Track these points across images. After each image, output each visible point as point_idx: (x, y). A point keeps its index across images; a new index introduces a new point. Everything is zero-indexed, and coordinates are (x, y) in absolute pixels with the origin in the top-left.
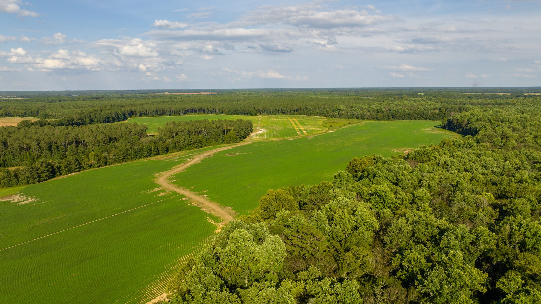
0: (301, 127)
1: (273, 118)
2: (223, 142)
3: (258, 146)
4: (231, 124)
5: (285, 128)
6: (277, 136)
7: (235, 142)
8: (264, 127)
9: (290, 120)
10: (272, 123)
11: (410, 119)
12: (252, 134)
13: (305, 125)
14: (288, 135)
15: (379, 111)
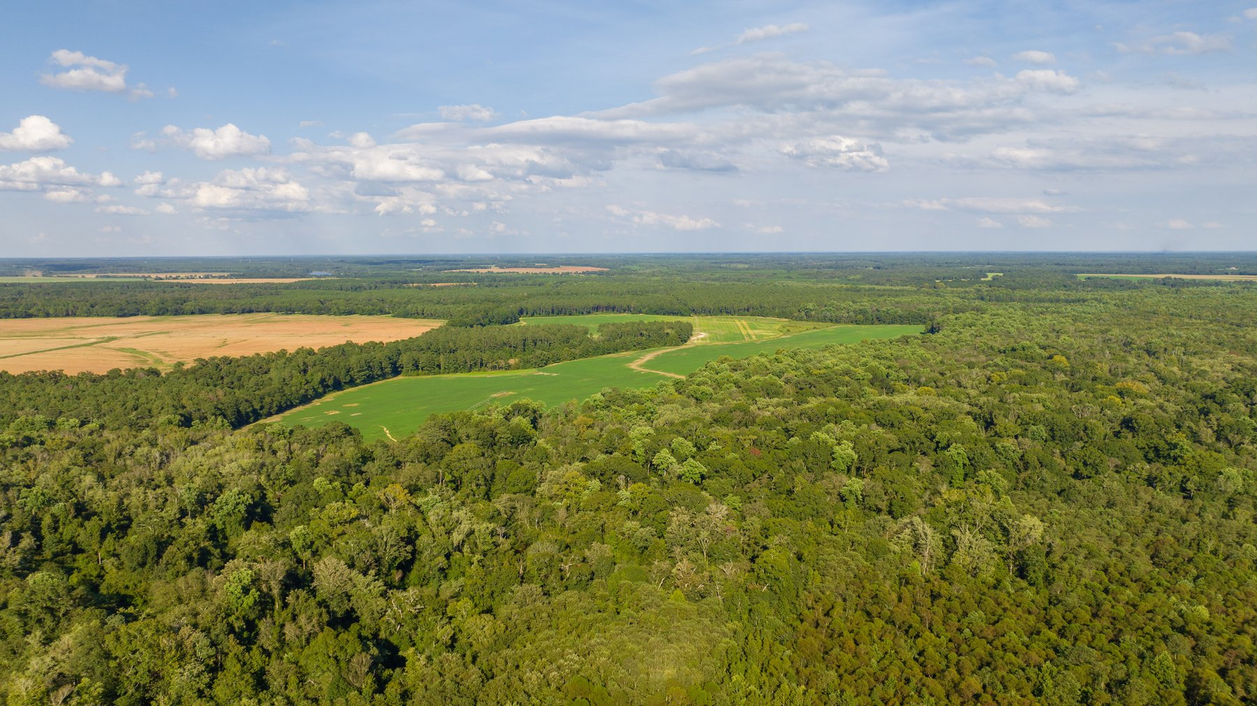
0: (750, 332)
1: (714, 320)
2: (665, 345)
3: (701, 351)
4: (671, 326)
5: (730, 332)
6: (722, 341)
7: (677, 345)
8: (705, 331)
9: (738, 323)
10: (713, 326)
12: (692, 338)
13: (756, 329)
14: (734, 339)
15: (862, 312)
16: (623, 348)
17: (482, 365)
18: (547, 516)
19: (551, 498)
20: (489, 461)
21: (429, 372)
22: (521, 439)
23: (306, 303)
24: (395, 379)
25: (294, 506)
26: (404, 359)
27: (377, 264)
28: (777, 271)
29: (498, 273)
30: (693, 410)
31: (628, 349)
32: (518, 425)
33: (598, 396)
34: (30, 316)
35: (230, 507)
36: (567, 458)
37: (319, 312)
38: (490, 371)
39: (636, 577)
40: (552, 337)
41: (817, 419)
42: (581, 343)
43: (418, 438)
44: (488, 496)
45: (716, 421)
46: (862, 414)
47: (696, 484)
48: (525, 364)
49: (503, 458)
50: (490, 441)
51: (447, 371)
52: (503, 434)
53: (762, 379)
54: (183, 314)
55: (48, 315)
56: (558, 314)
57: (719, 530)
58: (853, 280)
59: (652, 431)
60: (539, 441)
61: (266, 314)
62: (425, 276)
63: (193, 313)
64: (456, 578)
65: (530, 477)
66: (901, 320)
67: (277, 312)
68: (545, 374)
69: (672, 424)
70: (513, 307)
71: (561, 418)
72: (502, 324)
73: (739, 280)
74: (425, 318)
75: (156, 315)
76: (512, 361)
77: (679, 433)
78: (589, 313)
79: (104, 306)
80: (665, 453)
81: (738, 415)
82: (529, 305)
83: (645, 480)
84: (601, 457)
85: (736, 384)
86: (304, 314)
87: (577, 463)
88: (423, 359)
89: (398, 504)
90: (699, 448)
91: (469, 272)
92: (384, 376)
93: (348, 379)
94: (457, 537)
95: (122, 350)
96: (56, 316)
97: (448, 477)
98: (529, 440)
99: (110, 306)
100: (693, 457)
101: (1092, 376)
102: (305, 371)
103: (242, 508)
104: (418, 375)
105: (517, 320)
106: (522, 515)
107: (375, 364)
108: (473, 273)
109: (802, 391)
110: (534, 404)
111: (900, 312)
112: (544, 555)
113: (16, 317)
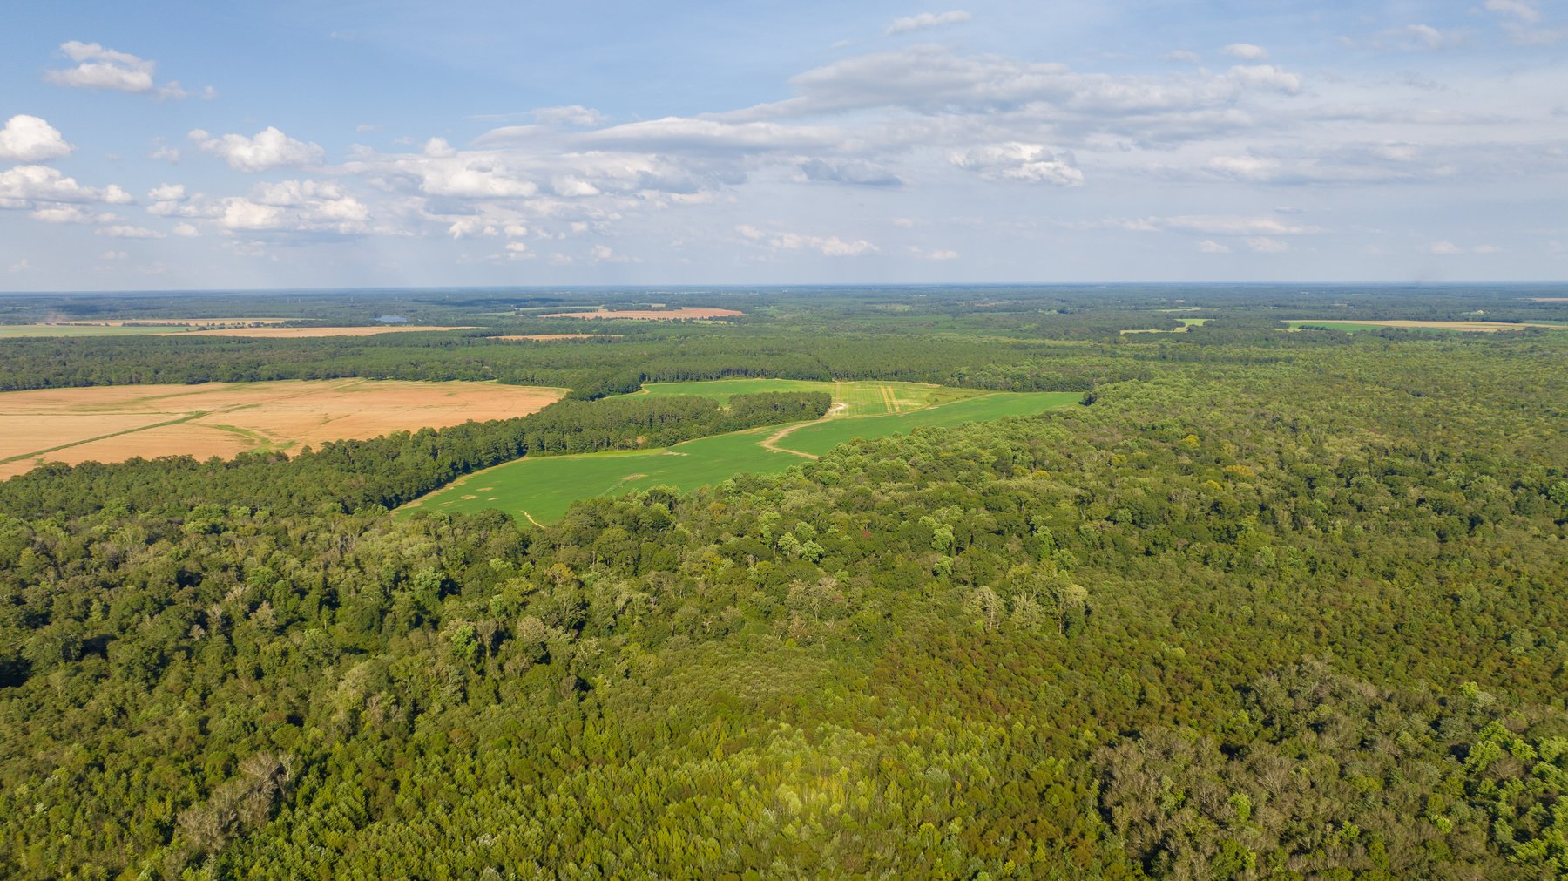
0: (895, 402)
1: (858, 387)
2: (801, 419)
3: (840, 426)
4: (809, 394)
5: (873, 402)
6: (862, 414)
7: (814, 419)
8: (845, 401)
9: (883, 390)
10: (855, 394)
11: (1063, 390)
12: (830, 410)
13: (901, 398)
14: (875, 411)
15: (1021, 377)
16: (755, 423)
17: (609, 444)
18: (690, 589)
19: (691, 575)
20: (636, 543)
21: (555, 453)
22: (662, 524)
23: (398, 366)
24: (521, 460)
25: (479, 582)
26: (529, 439)
27: (459, 305)
28: (941, 318)
29: (608, 319)
30: (818, 496)
31: (761, 425)
32: (658, 512)
33: (730, 482)
34: (91, 384)
35: (428, 581)
36: (704, 541)
37: (415, 377)
38: (617, 451)
39: (760, 631)
40: (681, 413)
41: (931, 504)
42: (711, 418)
43: (568, 523)
44: (636, 573)
45: (840, 505)
46: (973, 499)
47: (815, 562)
48: (654, 443)
49: (646, 541)
50: (634, 526)
51: (574, 451)
52: (645, 518)
53: (889, 462)
54: (259, 380)
55: (110, 383)
56: (684, 380)
57: (828, 597)
58: (1026, 331)
59: (778, 516)
60: (677, 526)
61: (353, 379)
62: (521, 325)
63: (270, 379)
64: (622, 633)
65: (672, 558)
66: (1063, 387)
67: (367, 377)
68: (675, 454)
69: (798, 509)
70: (634, 372)
71: (695, 503)
72: (623, 393)
73: (893, 331)
74: (536, 384)
75: (229, 382)
76: (640, 440)
77: (802, 518)
78: (718, 378)
79: (169, 372)
80: (788, 536)
81: (860, 500)
82: (651, 368)
83: (771, 558)
84: (734, 540)
85: (864, 468)
86: (397, 379)
87: (713, 545)
88: (549, 438)
89: (563, 580)
90: (820, 530)
91: (573, 319)
92: (509, 458)
93: (476, 461)
94: (620, 603)
95: (220, 427)
96: (120, 384)
97: (600, 558)
98: (669, 524)
99: (176, 372)
100: (814, 540)
101: (1214, 457)
102: (435, 455)
103: (438, 583)
104: (544, 456)
105: (639, 388)
106: (668, 588)
107: (501, 445)
108: (577, 318)
109: (926, 474)
110: (670, 490)
111: (1062, 378)
112: (691, 615)
113: (76, 386)
